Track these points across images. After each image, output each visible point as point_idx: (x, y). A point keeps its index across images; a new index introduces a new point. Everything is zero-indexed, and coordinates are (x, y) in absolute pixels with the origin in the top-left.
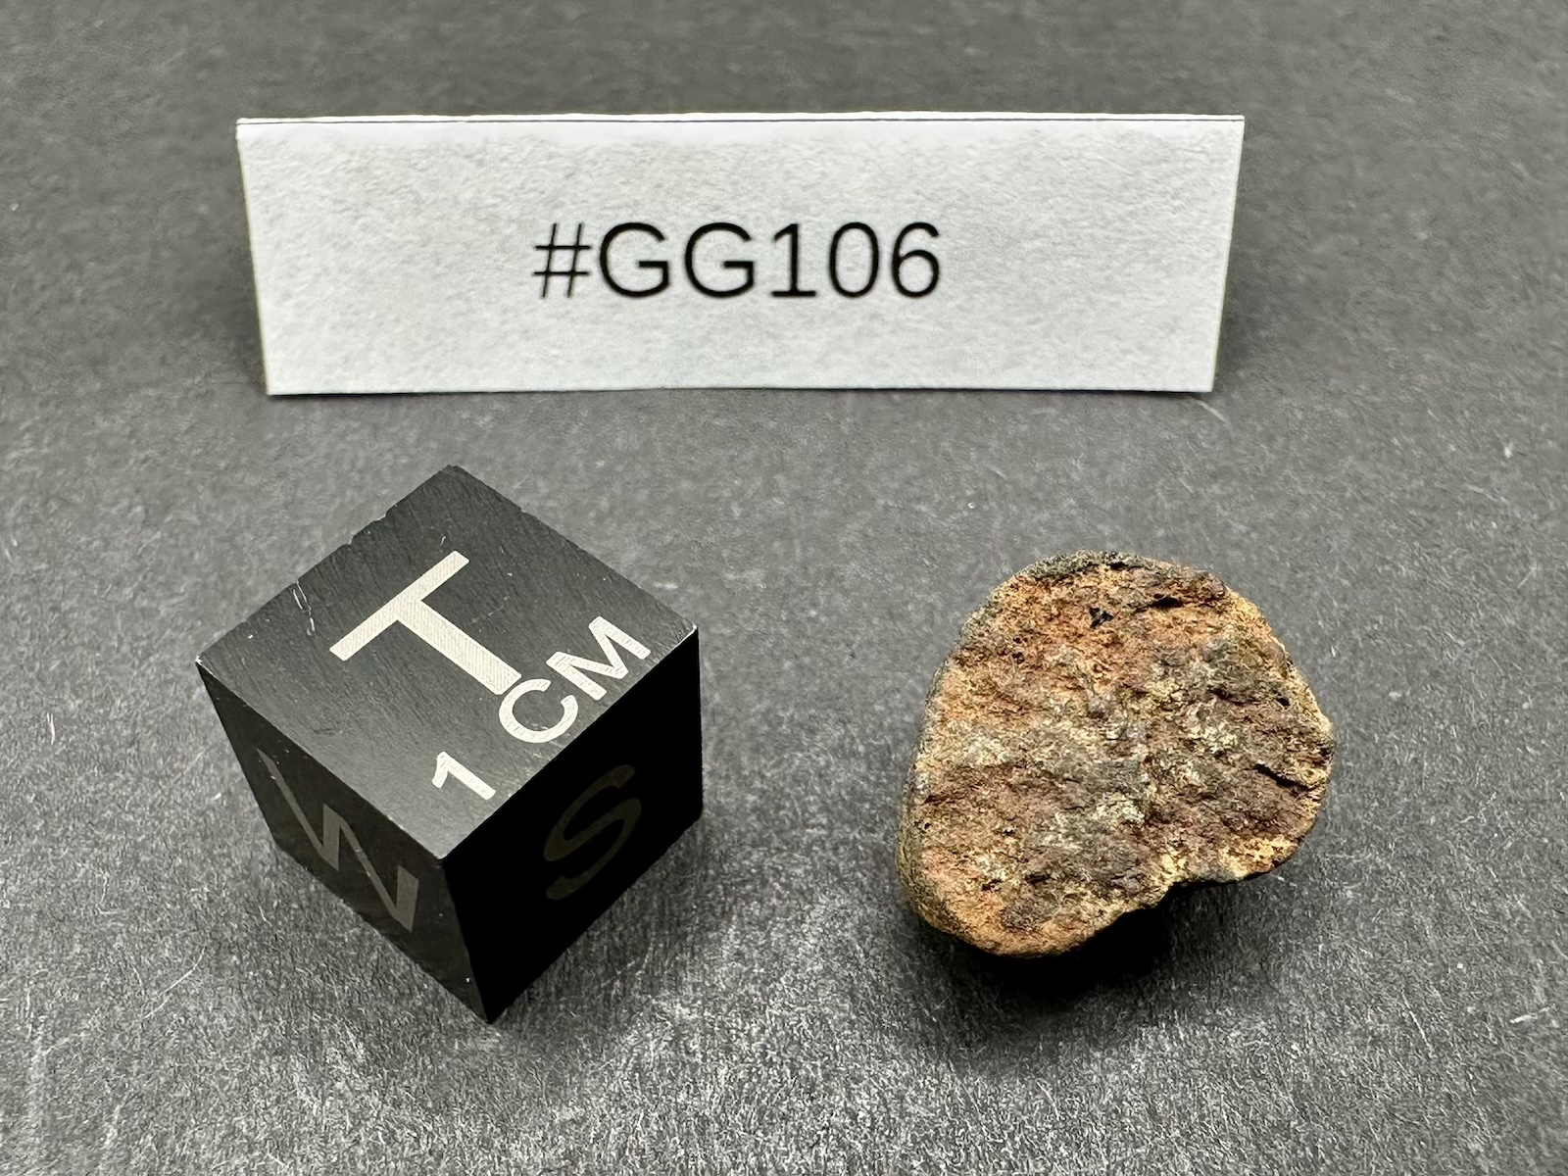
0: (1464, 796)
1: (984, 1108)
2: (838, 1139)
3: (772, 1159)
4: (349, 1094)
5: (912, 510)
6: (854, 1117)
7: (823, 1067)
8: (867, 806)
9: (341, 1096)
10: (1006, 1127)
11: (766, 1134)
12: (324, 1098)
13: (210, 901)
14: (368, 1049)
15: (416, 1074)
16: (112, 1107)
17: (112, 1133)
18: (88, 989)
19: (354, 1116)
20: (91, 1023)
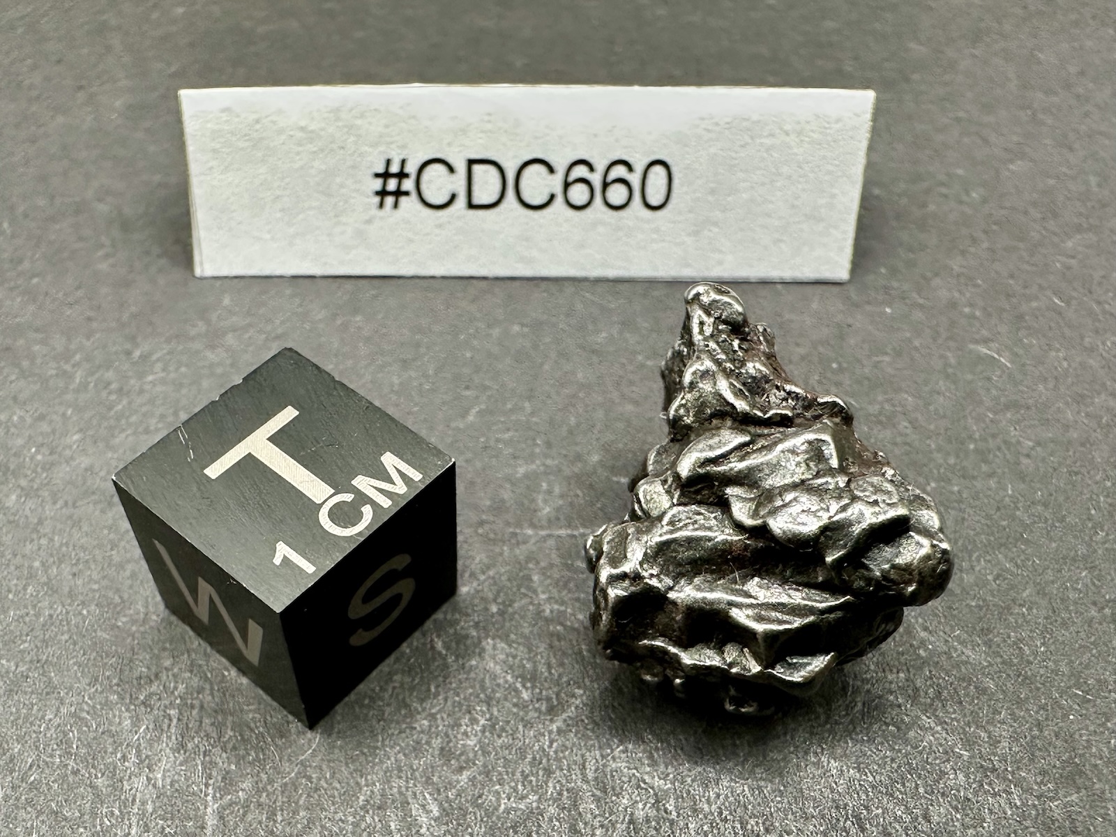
18: (241, 761)
20: (246, 785)
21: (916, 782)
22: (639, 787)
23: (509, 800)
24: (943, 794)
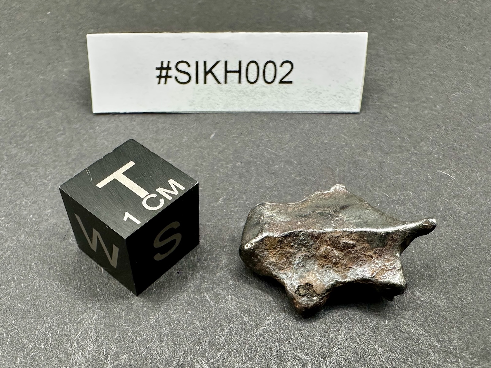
13: (156, 321)
18: (122, 347)
20: (124, 357)
21: (417, 357)
22: (295, 358)
23: (239, 364)
24: (429, 363)
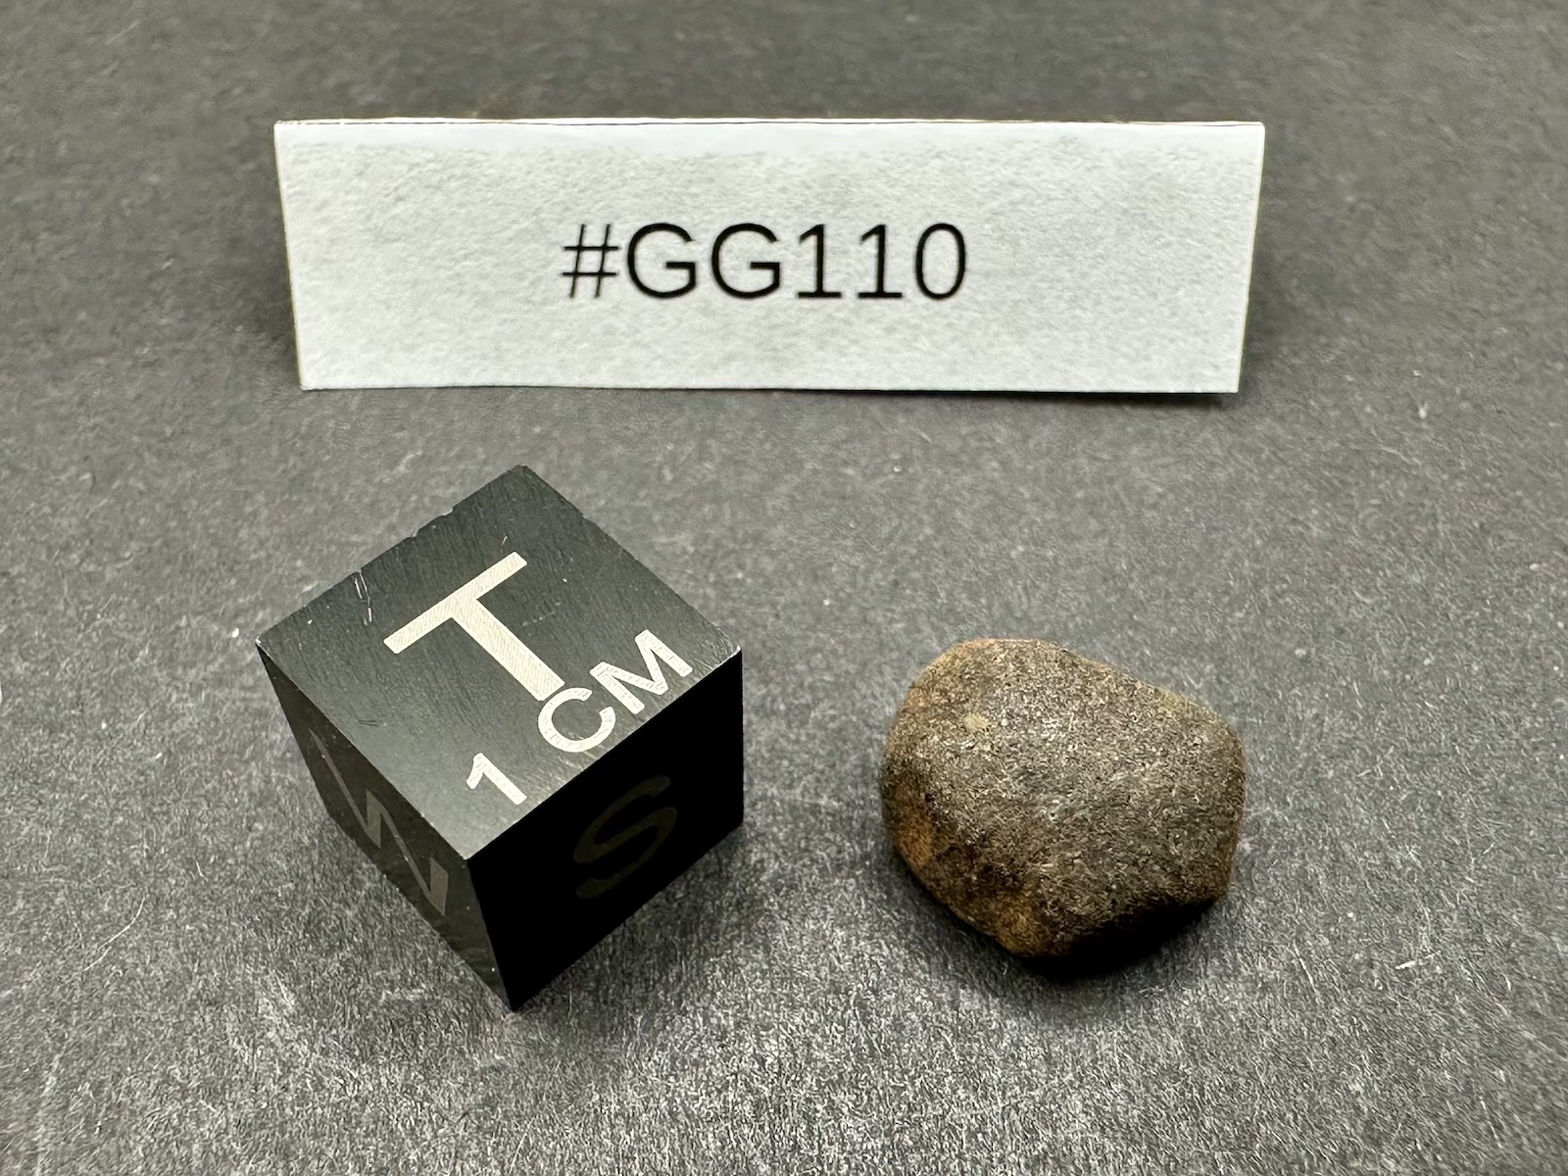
0: (1363, 750)
1: (887, 1053)
2: (746, 1084)
3: (682, 1102)
4: (279, 1044)
5: (841, 475)
6: (763, 1062)
7: (734, 1016)
8: (785, 763)
9: (272, 1045)
10: (907, 1072)
11: (677, 1080)
12: (255, 1047)
13: (149, 858)
14: (299, 999)
15: (344, 1024)
16: (52, 1055)
17: (52, 1080)
18: (31, 943)
19: (284, 1064)
20: (34, 975)
